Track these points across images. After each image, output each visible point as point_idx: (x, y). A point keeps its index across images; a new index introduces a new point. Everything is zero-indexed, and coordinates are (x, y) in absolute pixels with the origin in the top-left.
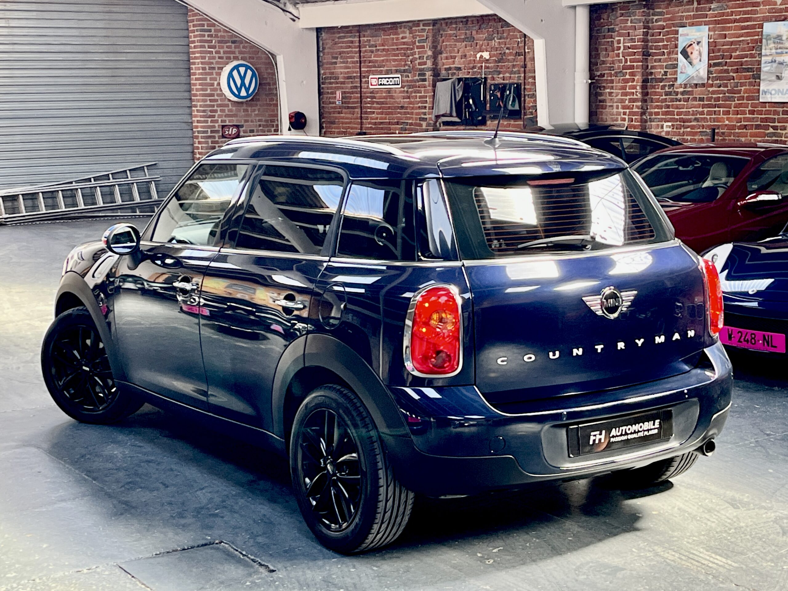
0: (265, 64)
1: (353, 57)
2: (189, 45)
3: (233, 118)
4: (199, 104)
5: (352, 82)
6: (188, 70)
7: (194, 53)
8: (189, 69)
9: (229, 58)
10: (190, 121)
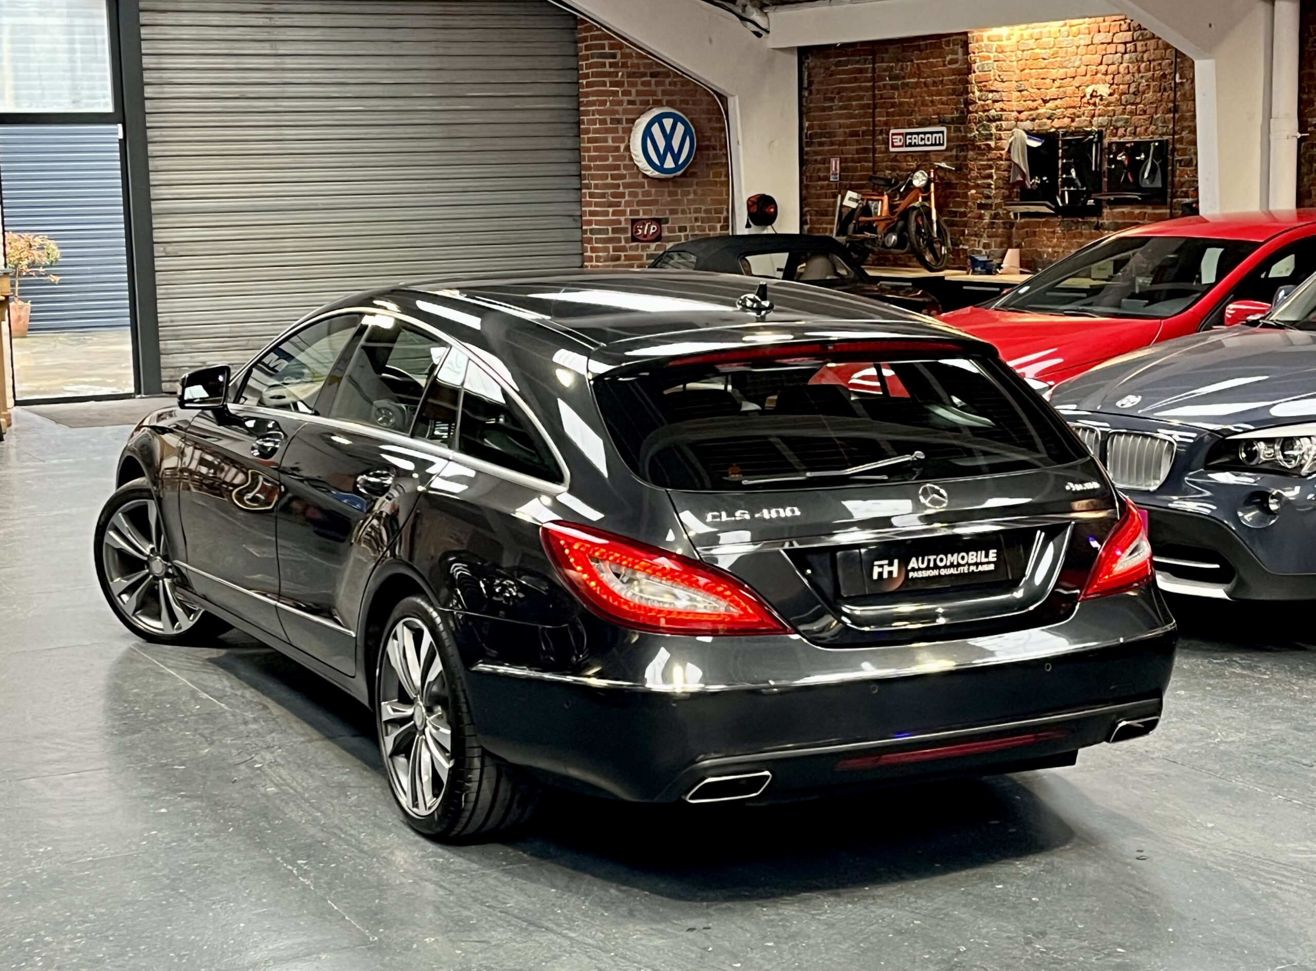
0: (708, 112)
1: (862, 98)
2: (577, 83)
3: (652, 207)
4: (593, 182)
5: (858, 142)
6: (574, 126)
7: (587, 95)
8: (579, 123)
9: (647, 103)
10: (579, 213)
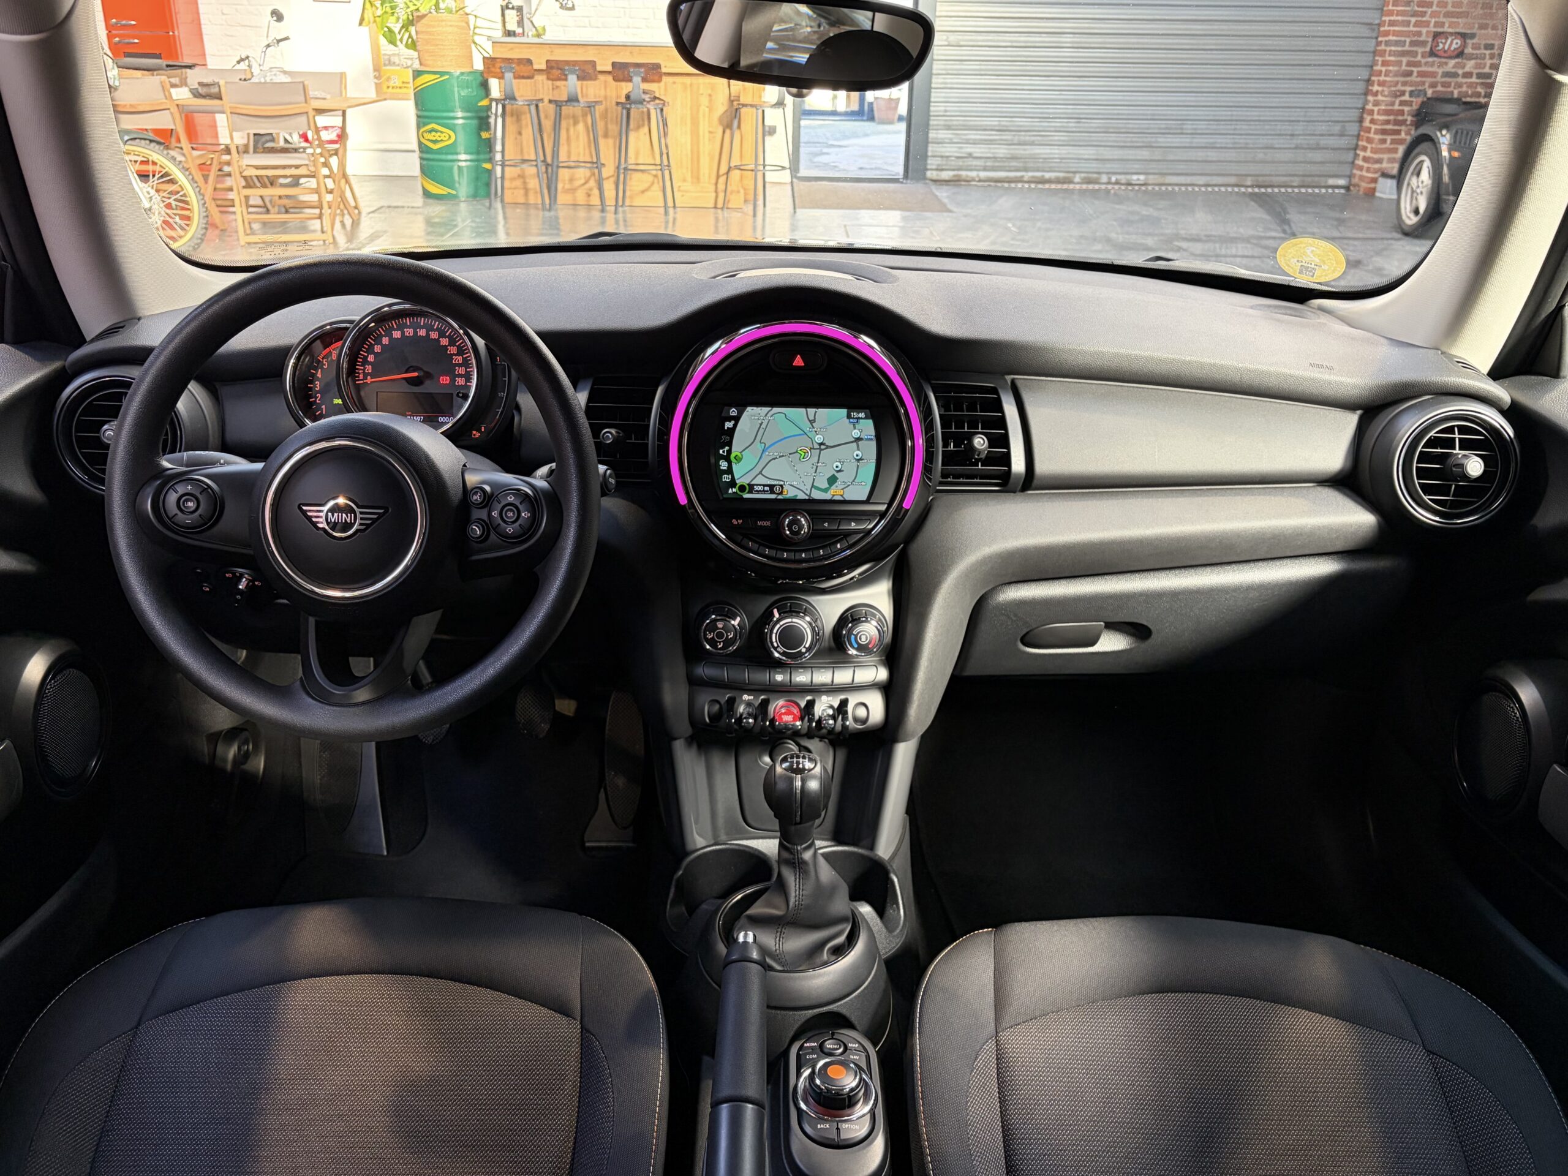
3: (1460, 20)
10: (1377, 22)
